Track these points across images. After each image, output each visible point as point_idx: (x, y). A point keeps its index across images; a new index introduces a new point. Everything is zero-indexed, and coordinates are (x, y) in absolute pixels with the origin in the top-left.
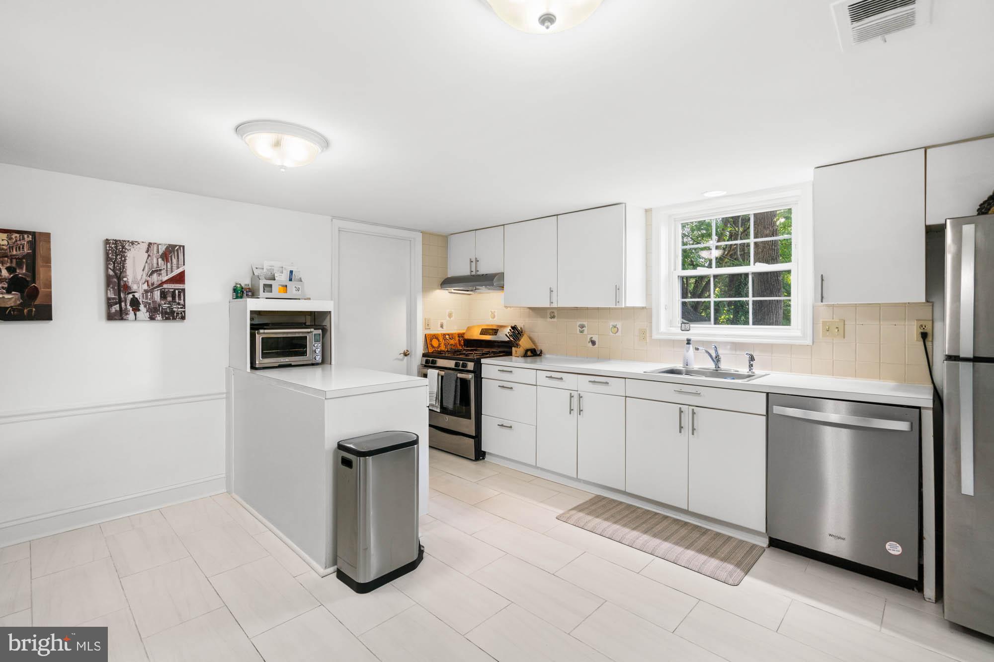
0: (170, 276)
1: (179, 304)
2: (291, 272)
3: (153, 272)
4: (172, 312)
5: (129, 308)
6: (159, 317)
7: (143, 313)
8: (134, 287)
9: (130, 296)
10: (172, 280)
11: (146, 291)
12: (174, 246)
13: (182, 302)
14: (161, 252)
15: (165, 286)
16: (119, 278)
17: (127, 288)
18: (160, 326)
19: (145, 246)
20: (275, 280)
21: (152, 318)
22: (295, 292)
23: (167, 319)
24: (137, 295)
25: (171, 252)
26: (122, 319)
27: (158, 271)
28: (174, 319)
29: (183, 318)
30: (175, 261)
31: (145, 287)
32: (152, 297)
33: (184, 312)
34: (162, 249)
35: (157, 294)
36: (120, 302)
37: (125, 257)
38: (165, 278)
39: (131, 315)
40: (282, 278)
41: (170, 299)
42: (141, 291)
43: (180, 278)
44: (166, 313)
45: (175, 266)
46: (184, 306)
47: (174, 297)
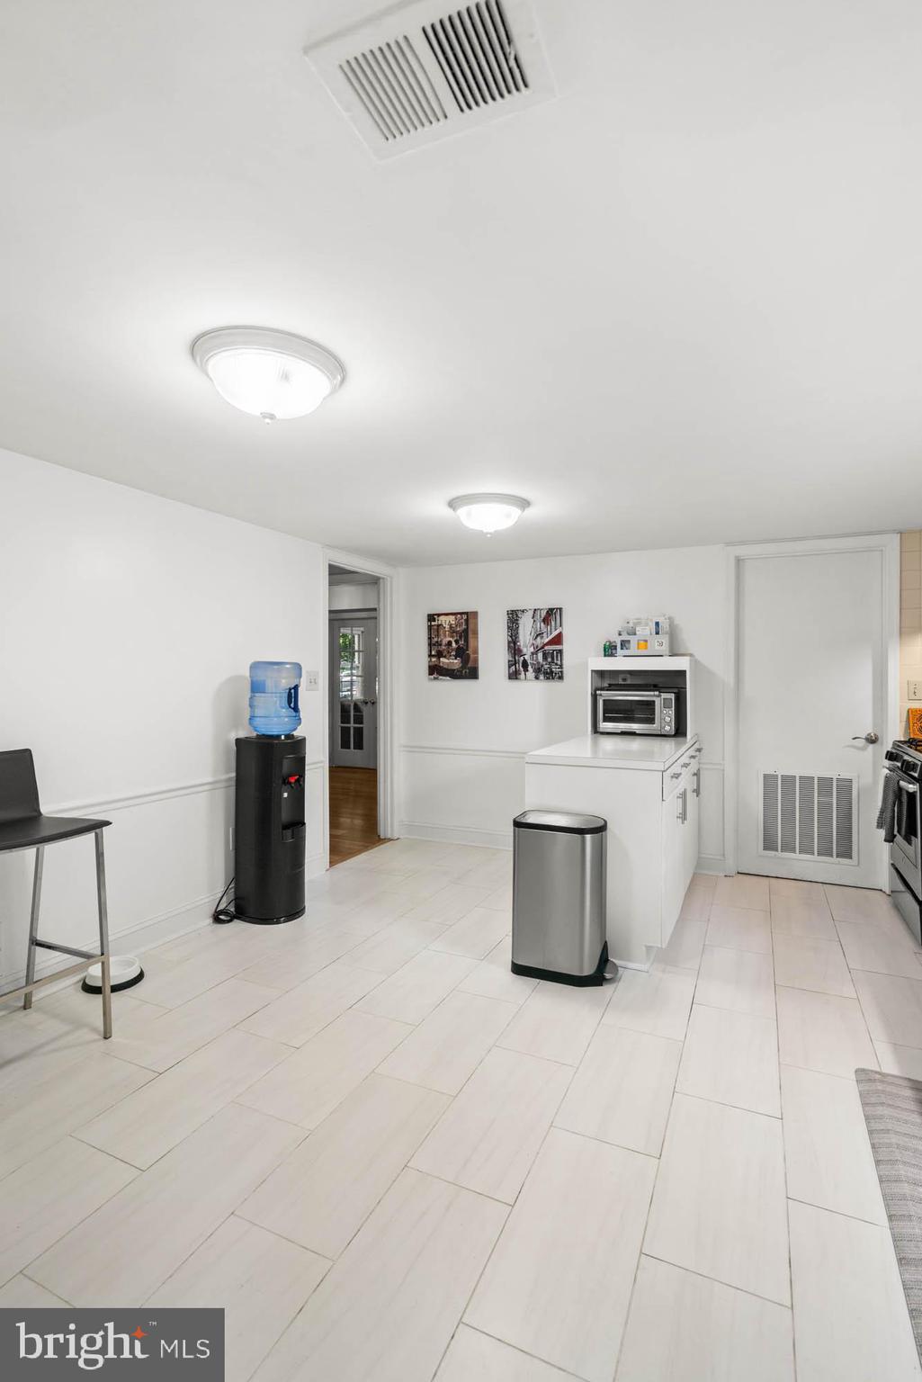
0: (550, 638)
1: (557, 664)
2: (657, 624)
3: (537, 636)
4: (552, 672)
5: (522, 669)
6: (542, 677)
7: (531, 673)
8: (525, 650)
9: (522, 658)
10: (552, 642)
11: (533, 654)
12: (551, 610)
13: (559, 662)
14: (543, 616)
15: (546, 648)
16: (515, 643)
17: (520, 651)
18: (542, 686)
19: (531, 613)
20: (635, 634)
21: (537, 678)
22: (657, 648)
23: (548, 678)
24: (526, 657)
25: (551, 615)
26: (517, 679)
27: (540, 635)
28: (553, 678)
29: (561, 678)
30: (553, 623)
31: (532, 649)
32: (537, 657)
33: (561, 672)
34: (544, 613)
35: (540, 655)
36: (515, 664)
37: (517, 624)
38: (547, 640)
39: (522, 676)
40: (645, 631)
41: (549, 660)
42: (529, 654)
43: (558, 640)
44: (547, 673)
45: (553, 628)
46: (561, 666)
47: (553, 658)
